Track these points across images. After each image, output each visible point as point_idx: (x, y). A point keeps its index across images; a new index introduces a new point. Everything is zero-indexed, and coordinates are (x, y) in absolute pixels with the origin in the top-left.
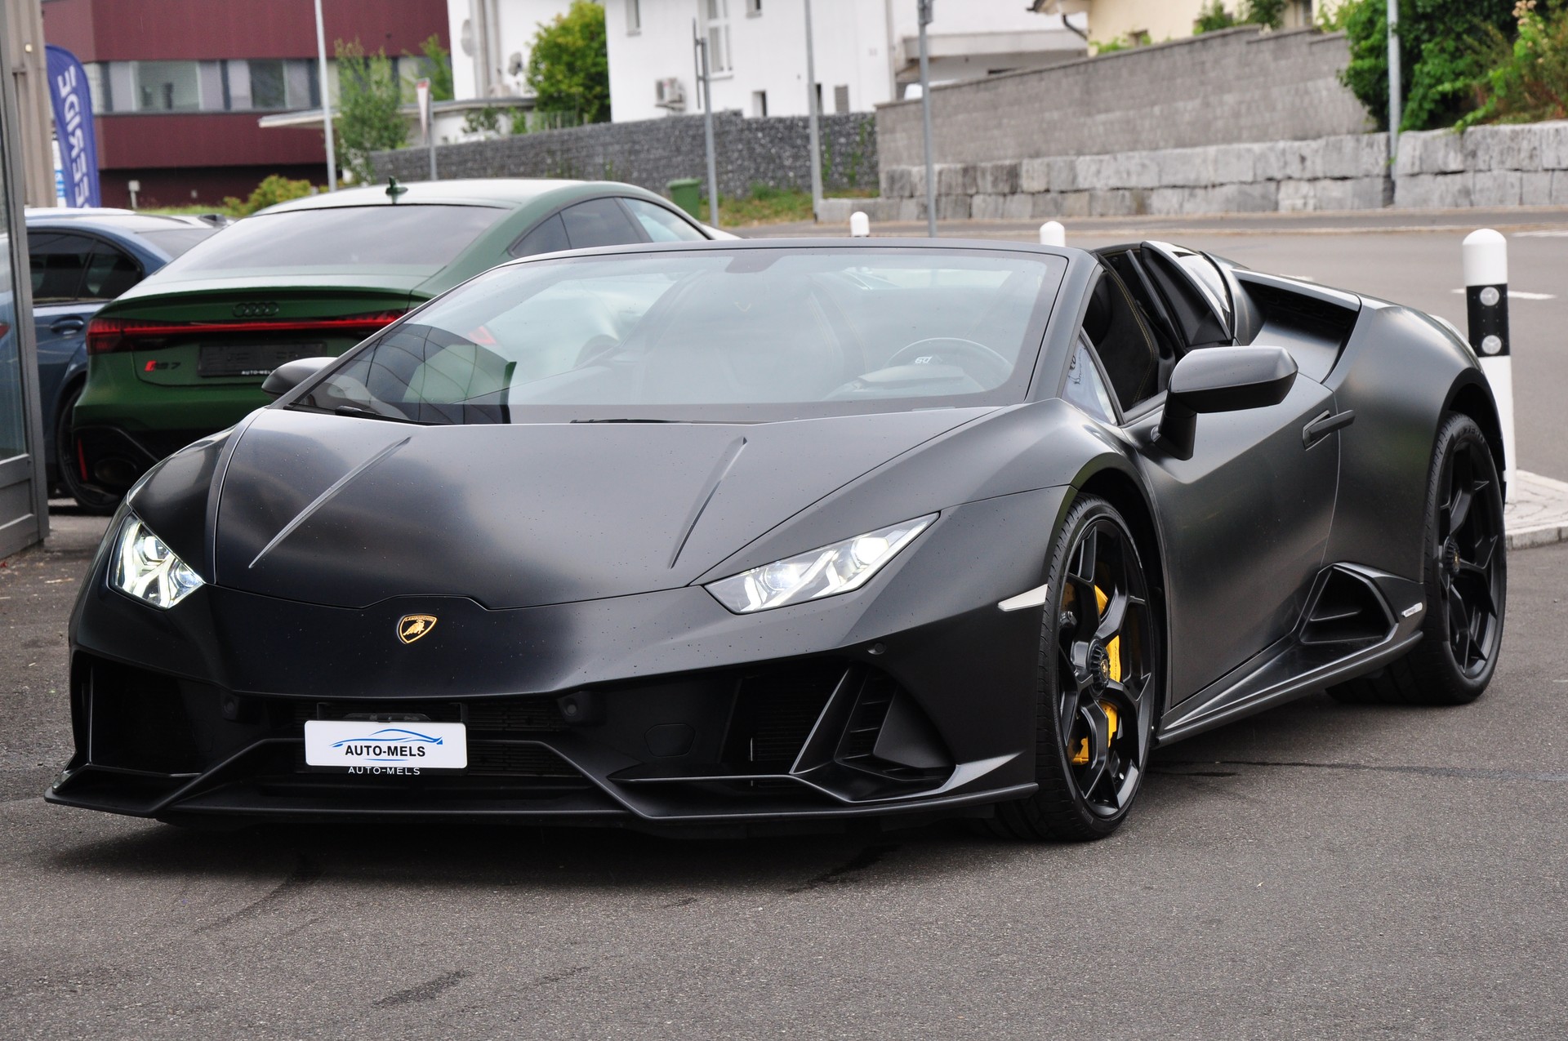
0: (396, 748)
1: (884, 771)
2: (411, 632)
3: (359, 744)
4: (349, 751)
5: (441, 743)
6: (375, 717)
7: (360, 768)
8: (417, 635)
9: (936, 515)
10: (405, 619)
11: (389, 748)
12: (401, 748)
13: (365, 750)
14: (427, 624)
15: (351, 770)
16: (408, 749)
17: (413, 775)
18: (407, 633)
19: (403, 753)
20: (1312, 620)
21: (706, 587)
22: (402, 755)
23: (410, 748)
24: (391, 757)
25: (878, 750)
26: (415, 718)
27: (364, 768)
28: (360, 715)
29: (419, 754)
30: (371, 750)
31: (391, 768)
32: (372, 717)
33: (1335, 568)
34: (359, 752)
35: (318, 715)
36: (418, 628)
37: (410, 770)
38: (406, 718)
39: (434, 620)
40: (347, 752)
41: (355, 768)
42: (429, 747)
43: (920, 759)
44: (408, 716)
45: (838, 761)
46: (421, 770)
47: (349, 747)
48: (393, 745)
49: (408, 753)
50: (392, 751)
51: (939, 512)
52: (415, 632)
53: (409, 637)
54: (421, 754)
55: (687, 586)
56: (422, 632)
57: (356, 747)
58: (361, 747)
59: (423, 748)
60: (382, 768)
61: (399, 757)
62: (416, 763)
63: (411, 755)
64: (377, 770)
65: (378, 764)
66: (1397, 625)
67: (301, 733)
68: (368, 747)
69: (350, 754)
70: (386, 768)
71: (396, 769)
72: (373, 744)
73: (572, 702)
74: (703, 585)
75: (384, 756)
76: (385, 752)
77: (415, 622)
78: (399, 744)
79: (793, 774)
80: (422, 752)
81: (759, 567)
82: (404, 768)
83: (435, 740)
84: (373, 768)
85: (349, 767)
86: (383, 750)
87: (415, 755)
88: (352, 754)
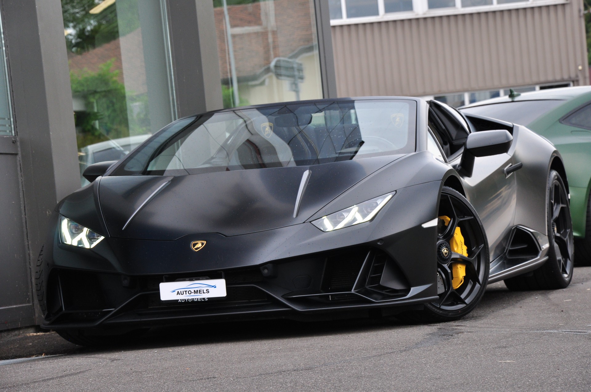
0: (197, 291)
1: (384, 291)
2: (197, 247)
3: (182, 290)
4: (178, 293)
5: (215, 287)
6: (188, 279)
7: (183, 300)
8: (199, 248)
9: (395, 192)
10: (193, 243)
11: (195, 291)
12: (199, 290)
13: (185, 292)
14: (202, 244)
15: (180, 301)
16: (202, 291)
17: (205, 301)
18: (196, 247)
19: (200, 292)
20: (510, 249)
21: (312, 222)
22: (200, 293)
23: (203, 290)
24: (195, 294)
25: (381, 283)
26: (204, 278)
27: (185, 299)
28: (182, 279)
29: (207, 292)
30: (187, 292)
31: (196, 299)
32: (187, 279)
33: (518, 227)
34: (182, 293)
35: (164, 281)
36: (199, 245)
37: (204, 299)
38: (200, 279)
39: (205, 242)
40: (177, 294)
41: (181, 300)
42: (210, 289)
43: (396, 286)
44: (202, 278)
45: (367, 287)
46: (208, 298)
47: (178, 292)
48: (196, 290)
49: (202, 292)
51: (396, 191)
52: (199, 247)
53: (196, 249)
54: (208, 292)
55: (304, 223)
56: (201, 247)
57: (181, 292)
58: (183, 291)
60: (192, 299)
61: (199, 294)
62: (206, 296)
63: (203, 293)
64: (190, 300)
65: (190, 298)
66: (541, 251)
67: (158, 289)
68: (186, 291)
69: (178, 295)
70: (194, 299)
71: (198, 299)
72: (188, 290)
73: (266, 268)
74: (310, 222)
75: (192, 294)
76: (193, 293)
77: (197, 243)
78: (198, 289)
79: (353, 291)
80: (208, 291)
81: (326, 216)
82: (201, 299)
83: (213, 286)
84: (188, 299)
85: (179, 300)
86: (192, 292)
87: (205, 293)
88: (180, 294)
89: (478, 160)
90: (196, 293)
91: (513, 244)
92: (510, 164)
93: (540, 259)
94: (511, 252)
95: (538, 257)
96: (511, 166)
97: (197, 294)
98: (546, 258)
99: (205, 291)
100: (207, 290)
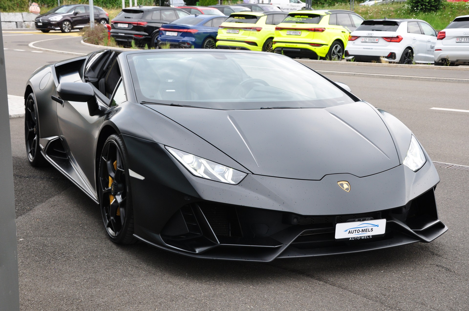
0: (364, 230)
3: (353, 230)
4: (349, 232)
12: (366, 229)
13: (354, 231)
19: (366, 231)
24: (363, 233)
26: (369, 219)
27: (355, 237)
28: (353, 220)
29: (371, 231)
30: (356, 231)
32: (356, 220)
34: (352, 232)
35: (339, 222)
37: (369, 236)
38: (366, 219)
40: (349, 233)
41: (352, 238)
42: (374, 228)
46: (372, 236)
47: (350, 231)
48: (363, 229)
49: (368, 231)
50: (363, 231)
54: (372, 230)
57: (352, 231)
59: (372, 229)
63: (369, 231)
64: (359, 238)
68: (355, 230)
70: (361, 237)
71: (364, 237)
72: (357, 229)
75: (360, 233)
78: (365, 228)
83: (376, 226)
84: (357, 237)
85: (350, 238)
86: (360, 231)
87: (370, 231)
88: (350, 233)
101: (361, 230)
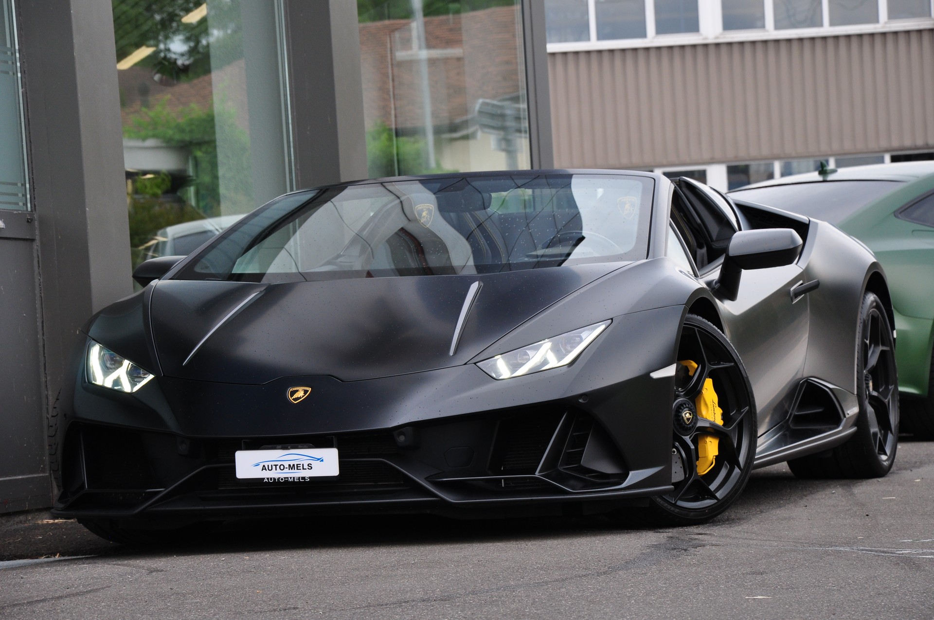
0: (294, 465)
1: (587, 476)
2: (296, 397)
3: (270, 464)
4: (264, 468)
5: (322, 461)
6: (280, 447)
7: (271, 479)
8: (300, 398)
9: (610, 321)
10: (291, 390)
11: (290, 465)
12: (297, 465)
13: (274, 467)
14: (306, 392)
15: (266, 480)
16: (301, 466)
17: (305, 481)
18: (294, 397)
19: (299, 468)
20: (796, 413)
21: (478, 364)
22: (297, 469)
23: (303, 465)
24: (291, 471)
25: (583, 462)
26: (305, 446)
27: (274, 478)
28: (270, 446)
29: (308, 468)
30: (278, 467)
31: (291, 478)
32: (278, 447)
33: (809, 381)
34: (270, 469)
35: (243, 448)
36: (300, 394)
37: (303, 478)
38: (299, 446)
39: (310, 389)
40: (263, 469)
41: (268, 479)
42: (314, 464)
43: (607, 468)
44: (301, 445)
45: (561, 469)
46: (310, 478)
47: (264, 466)
48: (292, 463)
49: (301, 468)
50: (291, 467)
51: (612, 319)
52: (299, 396)
53: (296, 399)
54: (310, 468)
55: (465, 364)
56: (303, 396)
57: (268, 466)
58: (272, 465)
59: (311, 465)
60: (285, 478)
61: (296, 470)
62: (307, 474)
63: (303, 469)
64: (282, 479)
65: (282, 476)
66: (845, 419)
67: (233, 461)
68: (276, 465)
69: (264, 470)
70: (288, 478)
71: (294, 478)
72: (279, 463)
73: (403, 434)
74: (475, 363)
75: (286, 470)
76: (287, 468)
77: (297, 391)
78: (295, 463)
79: (537, 474)
80: (310, 467)
81: (501, 354)
82: (299, 478)
83: (318, 459)
84: (279, 478)
85: (264, 478)
86: (285, 467)
87: (306, 469)
88: (266, 470)
89: (746, 275)
90: (292, 469)
91: (802, 406)
92: (801, 282)
93: (843, 431)
94: (798, 419)
95: (840, 428)
96: (802, 284)
97: (293, 471)
98: (854, 429)
99: (306, 466)
100: (310, 465)
101: (286, 464)
